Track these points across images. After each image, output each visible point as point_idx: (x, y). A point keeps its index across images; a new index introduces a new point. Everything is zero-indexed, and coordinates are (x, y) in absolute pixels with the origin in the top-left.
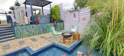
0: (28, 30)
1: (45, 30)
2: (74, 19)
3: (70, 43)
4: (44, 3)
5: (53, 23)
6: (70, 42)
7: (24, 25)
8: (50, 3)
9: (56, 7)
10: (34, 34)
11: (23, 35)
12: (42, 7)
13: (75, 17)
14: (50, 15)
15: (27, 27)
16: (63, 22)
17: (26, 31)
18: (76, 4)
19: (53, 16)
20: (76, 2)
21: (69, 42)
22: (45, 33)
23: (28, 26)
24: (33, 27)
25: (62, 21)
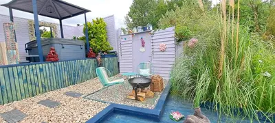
0: (29, 78)
1: (75, 76)
2: (143, 50)
3: (149, 99)
4: (68, 12)
5: (94, 58)
6: (150, 97)
7: (16, 66)
8: (84, 11)
9: (98, 22)
10: (45, 89)
11: (10, 95)
12: (61, 19)
13: (143, 46)
14: (83, 39)
15: (23, 71)
16: (116, 55)
17: (21, 80)
18: (131, 20)
19: (92, 42)
20: (131, 16)
21: (147, 97)
22: (74, 84)
23: (27, 67)
24: (41, 70)
25: (114, 55)
